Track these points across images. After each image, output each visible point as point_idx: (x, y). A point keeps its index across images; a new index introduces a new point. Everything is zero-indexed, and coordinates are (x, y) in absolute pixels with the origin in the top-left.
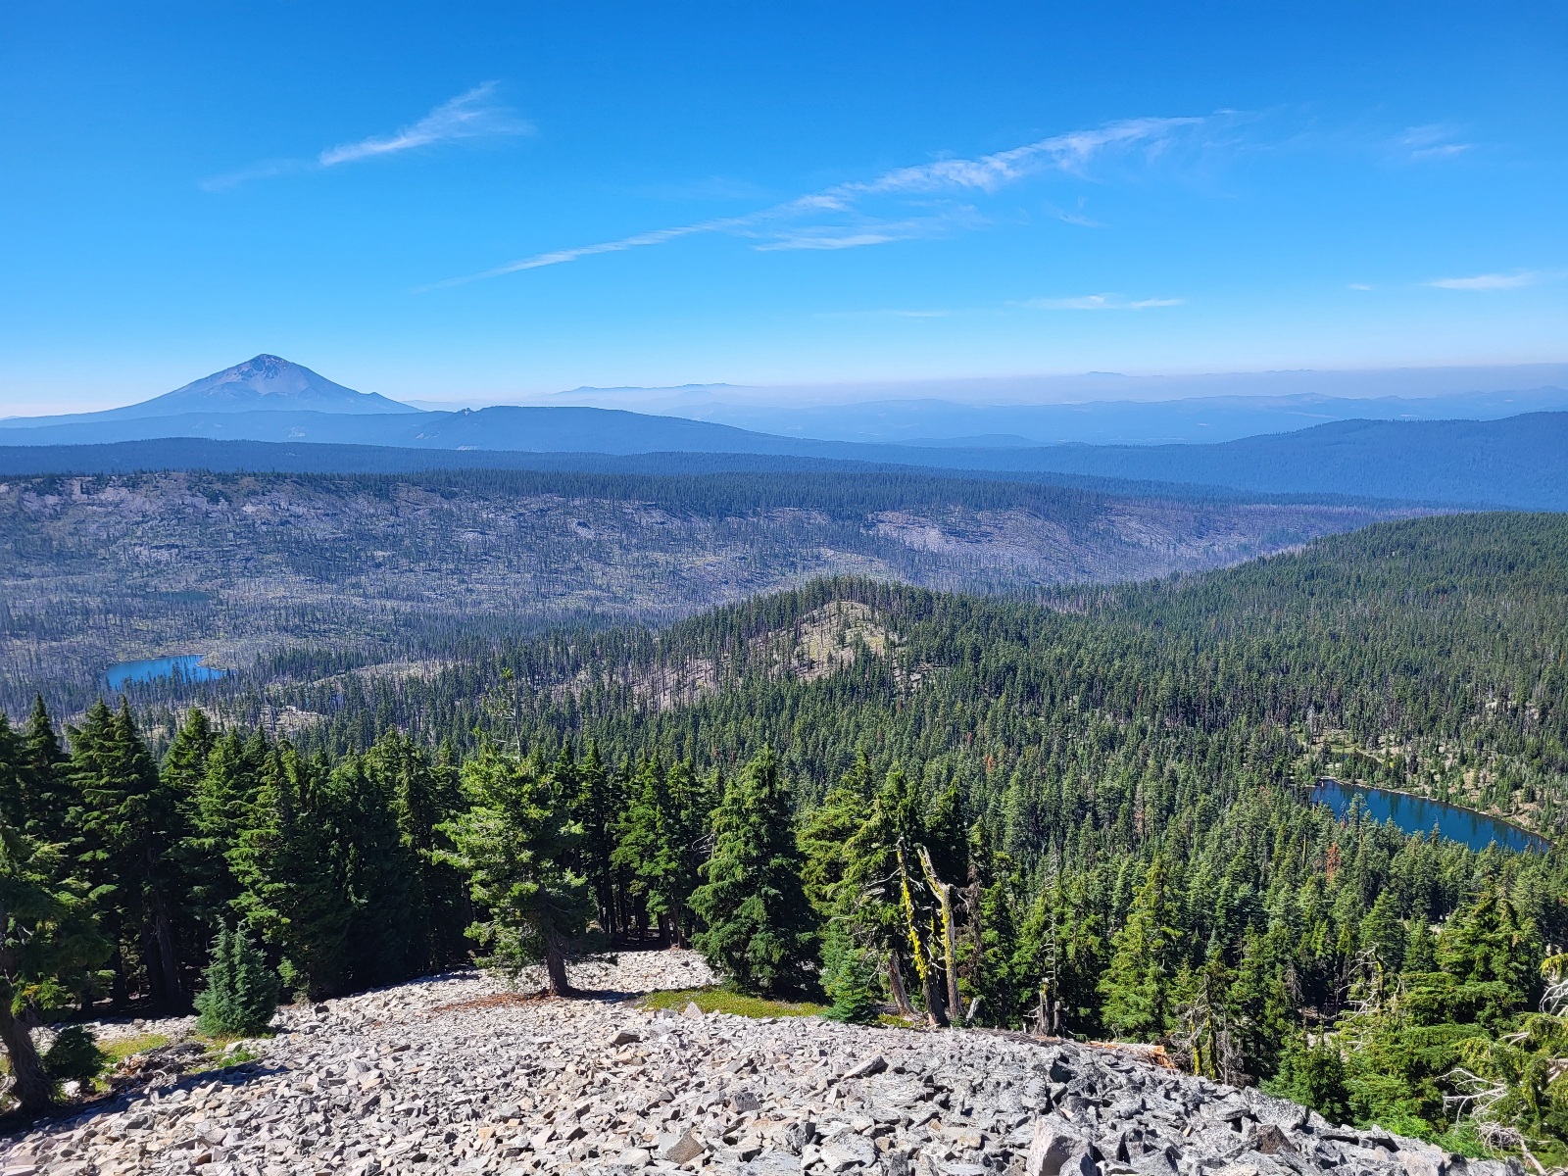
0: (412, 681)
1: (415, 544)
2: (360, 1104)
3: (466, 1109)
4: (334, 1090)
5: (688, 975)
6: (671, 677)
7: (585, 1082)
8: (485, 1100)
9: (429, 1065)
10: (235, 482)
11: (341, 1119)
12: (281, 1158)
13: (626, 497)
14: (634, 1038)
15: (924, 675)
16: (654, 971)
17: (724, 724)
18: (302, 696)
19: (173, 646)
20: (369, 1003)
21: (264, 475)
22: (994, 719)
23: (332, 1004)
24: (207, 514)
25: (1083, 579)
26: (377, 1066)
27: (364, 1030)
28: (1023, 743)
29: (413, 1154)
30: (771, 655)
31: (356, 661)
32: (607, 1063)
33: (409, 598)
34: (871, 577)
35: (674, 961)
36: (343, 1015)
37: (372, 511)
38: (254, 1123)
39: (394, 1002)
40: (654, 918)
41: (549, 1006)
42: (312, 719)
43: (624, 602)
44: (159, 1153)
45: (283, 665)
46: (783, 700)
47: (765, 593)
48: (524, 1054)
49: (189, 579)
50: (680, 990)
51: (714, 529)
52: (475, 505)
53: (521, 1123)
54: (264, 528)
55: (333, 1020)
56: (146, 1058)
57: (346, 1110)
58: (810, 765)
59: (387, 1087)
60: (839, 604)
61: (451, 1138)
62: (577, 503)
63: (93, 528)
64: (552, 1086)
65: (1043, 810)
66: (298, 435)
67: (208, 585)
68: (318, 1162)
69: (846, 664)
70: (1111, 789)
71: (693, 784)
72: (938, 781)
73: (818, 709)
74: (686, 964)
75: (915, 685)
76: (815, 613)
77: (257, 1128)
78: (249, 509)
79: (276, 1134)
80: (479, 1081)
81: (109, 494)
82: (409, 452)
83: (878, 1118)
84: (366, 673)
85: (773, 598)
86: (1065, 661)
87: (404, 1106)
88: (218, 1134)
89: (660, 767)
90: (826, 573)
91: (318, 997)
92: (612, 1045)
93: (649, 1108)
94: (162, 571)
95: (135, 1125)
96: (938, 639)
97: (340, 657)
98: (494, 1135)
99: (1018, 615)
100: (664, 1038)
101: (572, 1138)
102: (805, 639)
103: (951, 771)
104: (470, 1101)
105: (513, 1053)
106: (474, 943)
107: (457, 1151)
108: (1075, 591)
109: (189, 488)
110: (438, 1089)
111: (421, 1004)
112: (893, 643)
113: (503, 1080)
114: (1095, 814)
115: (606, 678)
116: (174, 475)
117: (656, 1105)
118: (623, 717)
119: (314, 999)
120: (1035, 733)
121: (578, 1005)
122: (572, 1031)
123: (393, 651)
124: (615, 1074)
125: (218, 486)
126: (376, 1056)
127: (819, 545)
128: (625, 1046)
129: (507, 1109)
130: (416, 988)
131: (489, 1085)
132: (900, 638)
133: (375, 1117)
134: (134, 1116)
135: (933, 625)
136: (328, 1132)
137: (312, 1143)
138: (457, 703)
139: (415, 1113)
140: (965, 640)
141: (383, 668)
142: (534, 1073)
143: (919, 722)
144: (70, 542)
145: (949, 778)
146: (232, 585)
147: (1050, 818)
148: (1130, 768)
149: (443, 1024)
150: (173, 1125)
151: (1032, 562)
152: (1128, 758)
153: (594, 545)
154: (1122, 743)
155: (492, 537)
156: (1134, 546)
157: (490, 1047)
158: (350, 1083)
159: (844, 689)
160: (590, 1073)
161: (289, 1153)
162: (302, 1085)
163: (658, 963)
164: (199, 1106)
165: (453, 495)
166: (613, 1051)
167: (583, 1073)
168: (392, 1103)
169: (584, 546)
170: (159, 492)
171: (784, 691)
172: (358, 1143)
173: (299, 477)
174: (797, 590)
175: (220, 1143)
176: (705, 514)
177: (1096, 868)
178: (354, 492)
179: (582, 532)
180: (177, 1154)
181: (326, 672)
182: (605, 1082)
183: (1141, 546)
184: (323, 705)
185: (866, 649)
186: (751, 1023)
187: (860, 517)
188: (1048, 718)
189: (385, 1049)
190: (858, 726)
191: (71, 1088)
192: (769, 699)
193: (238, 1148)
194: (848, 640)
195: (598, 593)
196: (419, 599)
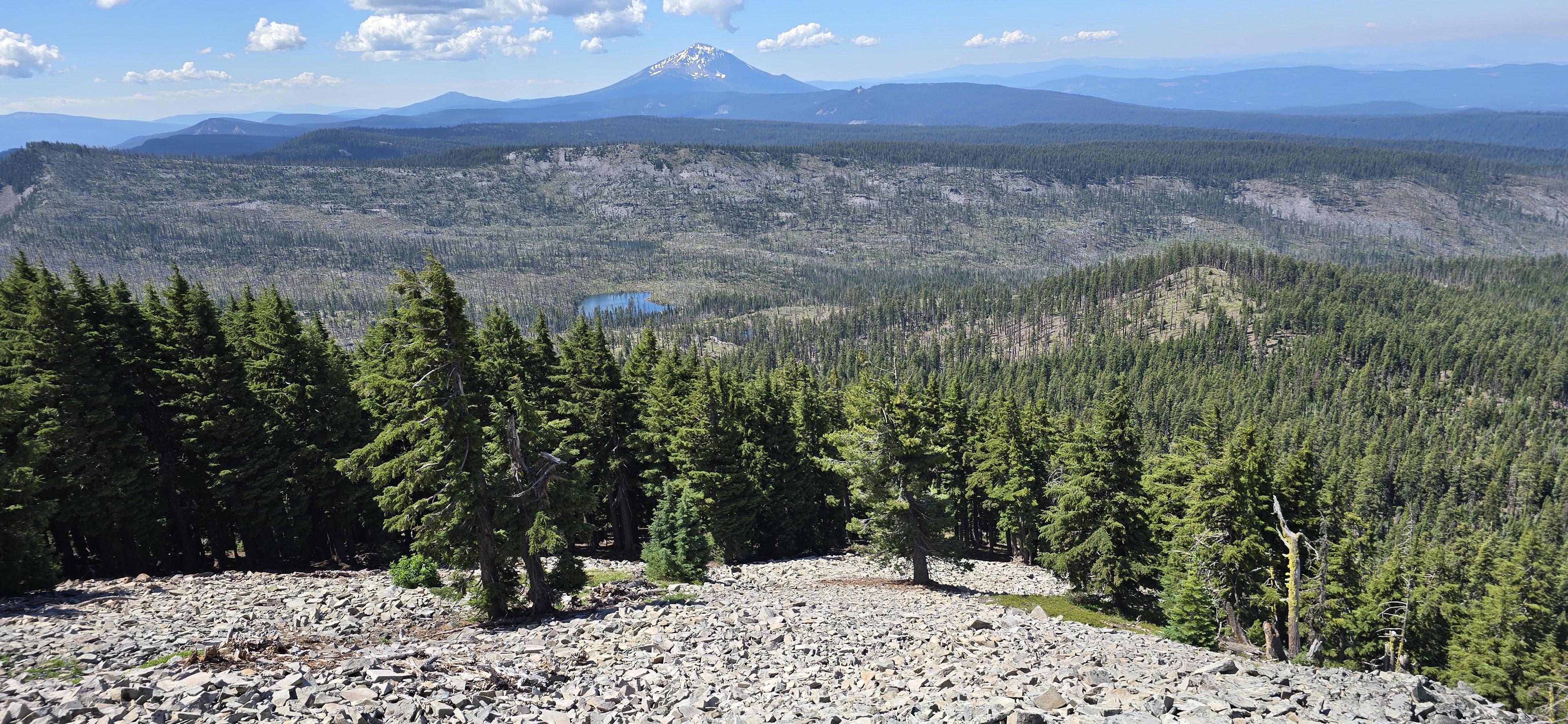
0: (806, 322)
1: (812, 207)
2: (769, 639)
3: (850, 657)
4: (749, 626)
5: (1032, 586)
6: (1026, 331)
7: (947, 652)
8: (865, 652)
9: (821, 619)
10: (674, 152)
11: (754, 648)
12: (712, 669)
13: (996, 165)
14: (988, 626)
15: (1280, 342)
16: (1003, 579)
17: (1075, 374)
18: (722, 328)
19: (629, 285)
20: (771, 570)
21: (697, 147)
22: (1354, 389)
23: (744, 567)
24: (654, 179)
25: (1472, 252)
26: (781, 614)
27: (768, 589)
28: (1384, 413)
29: (811, 682)
30: (1125, 315)
31: (760, 304)
32: (964, 641)
33: (806, 253)
34: (1234, 245)
35: (1022, 573)
36: (752, 576)
37: (779, 178)
38: (692, 640)
39: (790, 572)
40: (1003, 535)
41: (913, 592)
42: (730, 348)
43: (987, 261)
44: (628, 652)
45: (707, 303)
46: (1134, 358)
47: (1124, 257)
48: (896, 623)
49: (639, 232)
50: (1026, 596)
51: (1077, 196)
52: (863, 174)
53: (895, 673)
54: (696, 191)
55: (744, 579)
56: (615, 587)
57: (759, 642)
58: (1155, 416)
59: (789, 630)
60: (1197, 270)
61: (839, 675)
62: (951, 170)
63: (573, 188)
64: (919, 652)
65: (1398, 481)
66: (723, 112)
67: (653, 237)
68: (739, 676)
69: (1199, 327)
70: (1478, 467)
71: (1045, 423)
72: (1287, 443)
73: (1167, 367)
74: (1031, 577)
75: (1270, 350)
76: (1172, 277)
77: (695, 645)
78: (685, 175)
79: (709, 651)
80: (860, 638)
81: (584, 162)
82: (810, 127)
83: (1234, 703)
84: (770, 314)
85: (1130, 263)
86: (1440, 338)
87: (803, 646)
88: (668, 644)
89: (1015, 407)
90: (1184, 240)
91: (734, 560)
92: (969, 629)
93: (1008, 675)
94: (621, 224)
95: (610, 630)
96: (1299, 307)
97: (751, 299)
98: (873, 679)
99: (1391, 287)
100: (1014, 629)
101: (942, 686)
102: (1159, 302)
103: (1301, 436)
104: (853, 652)
105: (886, 620)
106: (854, 536)
107: (845, 686)
108: (1462, 265)
109: (642, 157)
110: (829, 638)
111: (810, 577)
112: (1251, 310)
113: (879, 640)
114: (1459, 489)
115: (968, 329)
116: (630, 146)
117: (1014, 673)
118: (982, 363)
119: (729, 563)
120: (1399, 405)
121: (937, 596)
122: (935, 613)
123: (791, 297)
124: (972, 651)
125: (662, 156)
126: (780, 607)
127: (1180, 212)
128: (980, 631)
129: (883, 662)
130: (806, 563)
131: (868, 642)
132: (1259, 305)
133: (780, 651)
134: (609, 624)
135: (1296, 293)
136: (746, 656)
137: (734, 662)
138: (841, 343)
139: (811, 653)
140: (1329, 309)
141: (784, 310)
142: (904, 639)
143: (1272, 387)
144: (558, 200)
145: (1299, 442)
146: (670, 238)
147: (1407, 488)
148: (1505, 448)
149: (828, 594)
150: (636, 634)
151: (1412, 233)
152: (1503, 437)
153: (964, 209)
154: (1499, 422)
155: (875, 203)
156: (1536, 219)
157: (867, 614)
158: (761, 623)
159: (1195, 351)
160: (950, 646)
161: (719, 666)
162: (726, 619)
163: (1005, 572)
164: (654, 623)
165: (845, 164)
166: (970, 632)
167: (944, 645)
168: (793, 643)
169: (953, 211)
170: (619, 160)
171: (1135, 348)
172: (768, 667)
173: (723, 148)
174: (1155, 255)
175: (669, 651)
176: (1068, 181)
177: (1454, 542)
178: (764, 161)
179: (955, 198)
180: (640, 654)
181: (740, 311)
182: (963, 656)
183: (1544, 220)
184: (737, 338)
185: (1221, 313)
186: (1092, 630)
187: (1226, 186)
188: (1415, 392)
189: (786, 603)
190: (1207, 386)
191: (566, 599)
192: (1120, 356)
193: (682, 656)
194: (1203, 305)
195: (964, 252)
196: (814, 253)
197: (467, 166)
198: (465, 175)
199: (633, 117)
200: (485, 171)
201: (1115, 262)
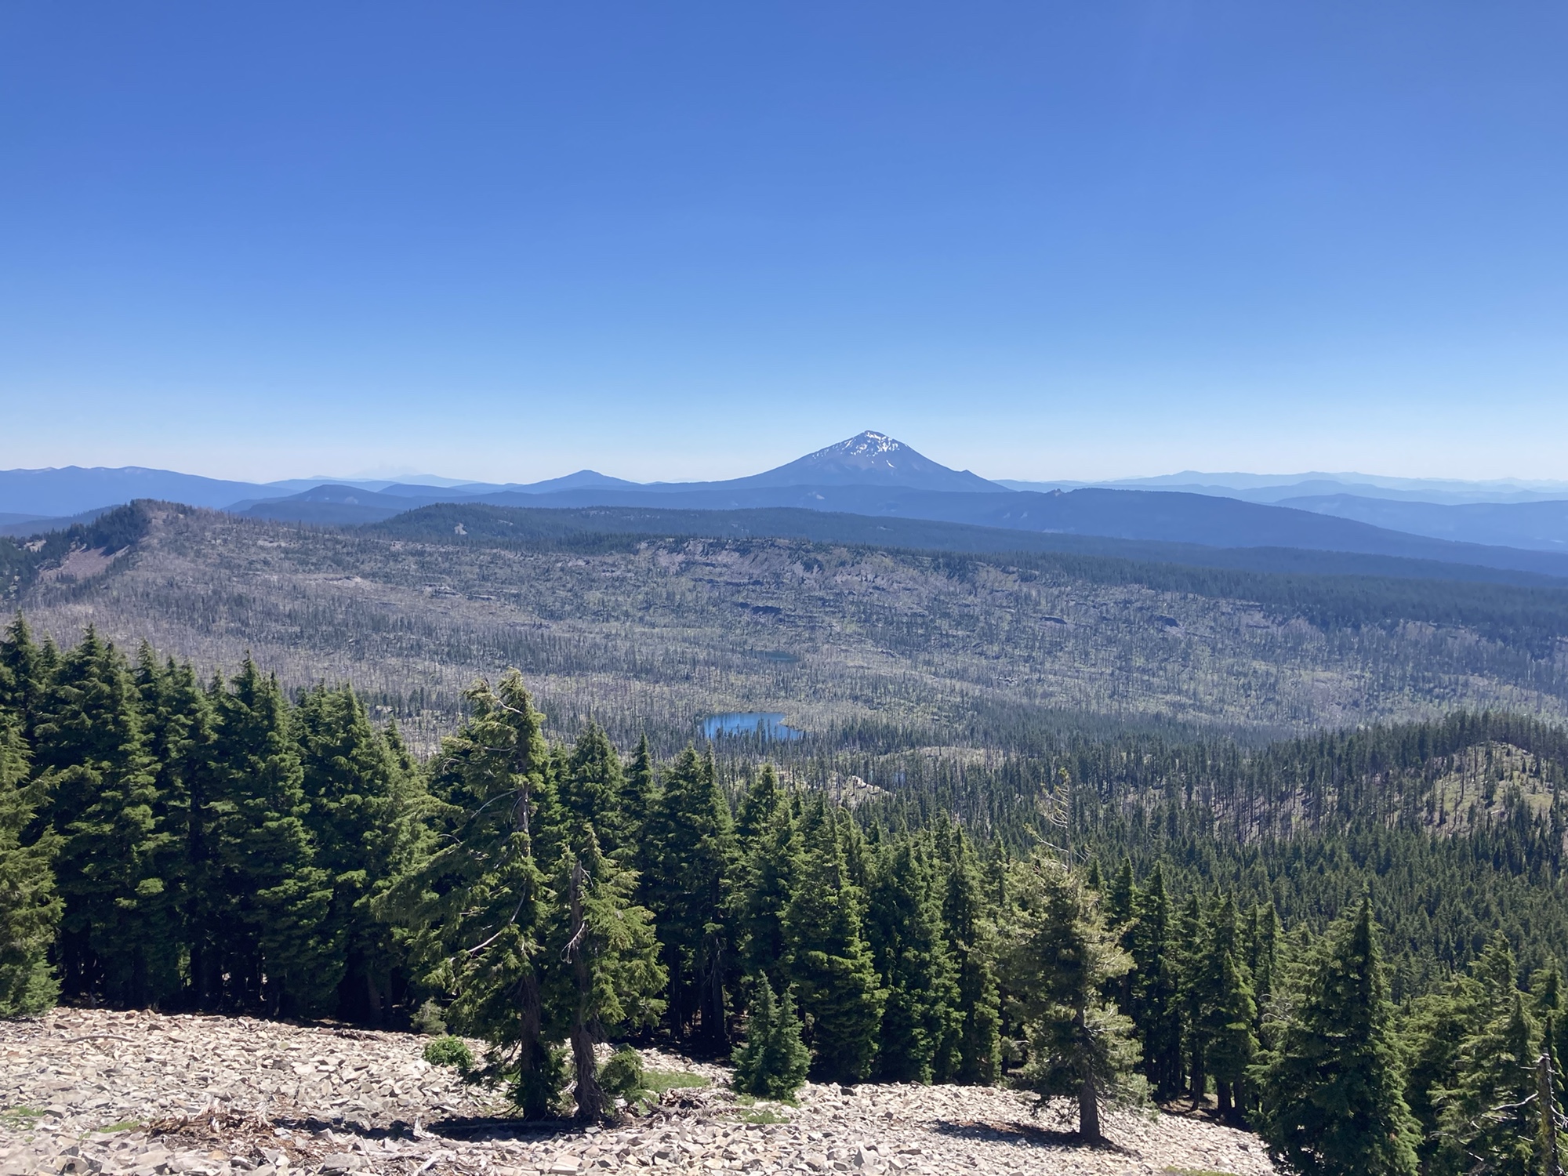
0: (974, 768)
6: (1261, 806)
10: (829, 551)
16: (1206, 1146)
18: (867, 768)
19: (761, 703)
24: (802, 581)
35: (1232, 1141)
37: (951, 589)
41: (1078, 1155)
42: (874, 792)
45: (853, 734)
49: (781, 640)
51: (1329, 640)
52: (1055, 591)
54: (850, 598)
55: (855, 1104)
60: (1490, 748)
62: (1168, 596)
66: (891, 509)
67: (796, 648)
69: (1493, 824)
74: (1244, 1148)
78: (839, 579)
82: (993, 532)
91: (843, 1079)
97: (906, 733)
102: (1439, 784)
109: (790, 556)
123: (957, 735)
125: (814, 555)
141: (946, 750)
144: (689, 597)
153: (1183, 644)
163: (1211, 1139)
165: (1034, 578)
169: (1169, 645)
170: (764, 557)
173: (886, 550)
174: (1432, 722)
178: (935, 568)
179: (1171, 630)
181: (892, 747)
184: (885, 781)
185: (1524, 808)
194: (1499, 794)
195: (1184, 699)
196: (988, 683)
197: (593, 554)
198: (588, 563)
199: (787, 509)
200: (610, 560)
201: (1379, 727)
